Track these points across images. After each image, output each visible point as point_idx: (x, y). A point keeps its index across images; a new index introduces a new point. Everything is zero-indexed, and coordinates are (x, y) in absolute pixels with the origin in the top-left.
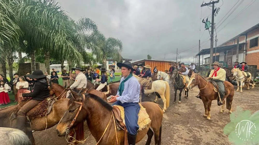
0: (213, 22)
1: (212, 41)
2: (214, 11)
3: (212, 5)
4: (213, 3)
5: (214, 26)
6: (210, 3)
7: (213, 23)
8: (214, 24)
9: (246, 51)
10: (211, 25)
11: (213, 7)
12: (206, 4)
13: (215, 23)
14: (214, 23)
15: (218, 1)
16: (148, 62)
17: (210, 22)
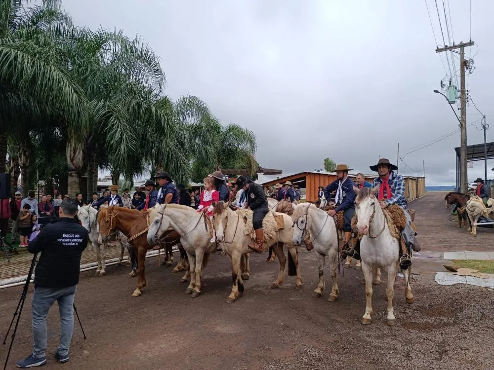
0: (465, 88)
1: (464, 131)
2: (465, 64)
3: (459, 50)
4: (462, 46)
5: (467, 96)
6: (454, 47)
7: (463, 91)
8: (466, 93)
10: (459, 94)
11: (462, 54)
12: (446, 48)
13: (468, 91)
14: (466, 90)
15: (471, 43)
16: (312, 177)
17: (456, 88)
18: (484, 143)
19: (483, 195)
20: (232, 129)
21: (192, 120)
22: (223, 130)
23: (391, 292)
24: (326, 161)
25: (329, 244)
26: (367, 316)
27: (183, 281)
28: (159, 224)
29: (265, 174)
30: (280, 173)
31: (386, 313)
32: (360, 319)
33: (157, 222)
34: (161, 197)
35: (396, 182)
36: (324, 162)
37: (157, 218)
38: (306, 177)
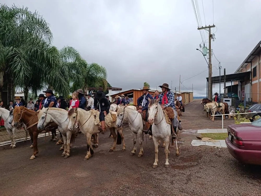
0: (211, 48)
2: (211, 36)
3: (208, 29)
4: (210, 27)
5: (212, 52)
6: (206, 27)
7: (210, 50)
8: (211, 51)
9: (252, 82)
10: (208, 51)
11: (210, 31)
12: (203, 28)
15: (214, 26)
16: (137, 92)
17: (207, 48)
18: (219, 75)
19: (218, 101)
20: (94, 66)
21: (71, 60)
22: (88, 66)
23: (167, 151)
24: (145, 83)
25: (138, 127)
26: (155, 164)
27: (61, 149)
28: (44, 119)
29: (113, 90)
30: (121, 89)
31: (165, 162)
32: (152, 165)
33: (43, 118)
34: (47, 103)
35: (170, 95)
36: (144, 84)
37: (43, 116)
38: (134, 92)
